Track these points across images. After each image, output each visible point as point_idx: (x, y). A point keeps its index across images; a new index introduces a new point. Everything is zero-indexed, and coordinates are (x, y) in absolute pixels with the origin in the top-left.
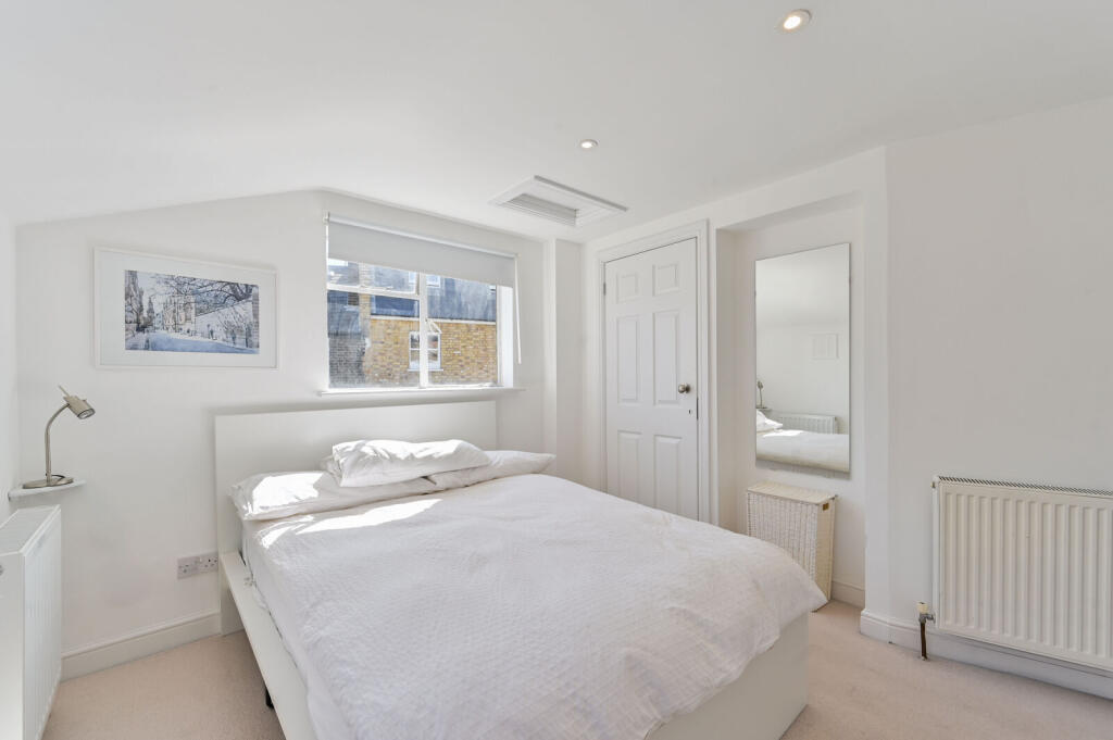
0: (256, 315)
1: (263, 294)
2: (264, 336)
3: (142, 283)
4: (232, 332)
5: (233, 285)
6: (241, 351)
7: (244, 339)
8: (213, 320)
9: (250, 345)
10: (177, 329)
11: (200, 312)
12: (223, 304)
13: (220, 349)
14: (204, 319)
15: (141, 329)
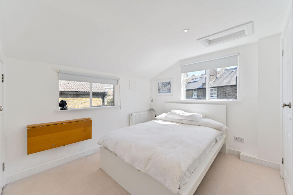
0: (171, 87)
1: (171, 83)
2: (172, 90)
3: (159, 84)
4: (168, 90)
5: (168, 82)
6: (169, 93)
7: (169, 91)
8: (166, 88)
9: (170, 92)
10: (162, 90)
11: (164, 87)
12: (167, 85)
13: (166, 93)
14: (165, 88)
15: (159, 90)
